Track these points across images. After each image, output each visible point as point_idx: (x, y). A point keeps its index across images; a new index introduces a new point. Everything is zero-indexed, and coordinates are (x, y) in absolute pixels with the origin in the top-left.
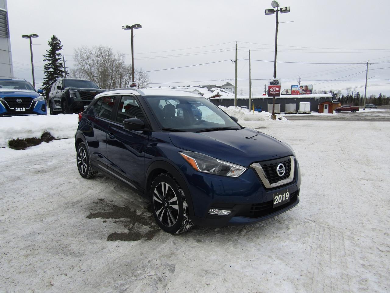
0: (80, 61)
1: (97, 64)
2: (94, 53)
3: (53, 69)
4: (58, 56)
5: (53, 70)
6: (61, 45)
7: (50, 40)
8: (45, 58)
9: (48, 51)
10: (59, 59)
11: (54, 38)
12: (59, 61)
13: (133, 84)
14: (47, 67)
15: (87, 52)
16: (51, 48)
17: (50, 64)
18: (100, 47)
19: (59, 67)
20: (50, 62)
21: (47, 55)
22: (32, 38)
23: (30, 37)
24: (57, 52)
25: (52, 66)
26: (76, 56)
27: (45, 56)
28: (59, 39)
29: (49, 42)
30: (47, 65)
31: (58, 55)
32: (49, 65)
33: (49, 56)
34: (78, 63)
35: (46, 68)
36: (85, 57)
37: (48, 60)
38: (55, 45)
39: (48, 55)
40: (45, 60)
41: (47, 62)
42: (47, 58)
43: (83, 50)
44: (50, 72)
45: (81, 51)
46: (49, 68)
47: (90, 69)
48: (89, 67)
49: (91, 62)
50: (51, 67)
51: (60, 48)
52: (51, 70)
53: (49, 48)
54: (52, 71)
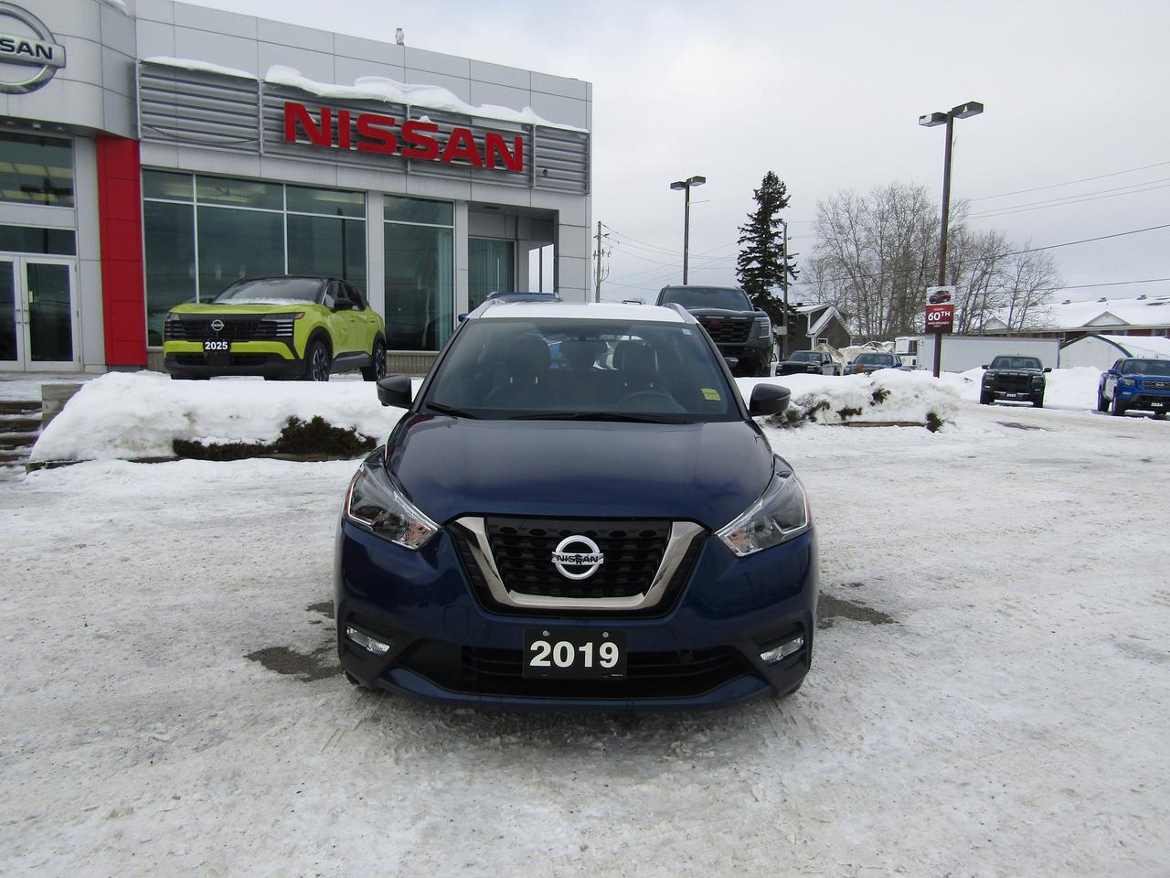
0: (830, 234)
1: (879, 241)
2: (873, 207)
3: (759, 262)
4: (775, 226)
5: (759, 266)
6: (784, 197)
7: (759, 186)
8: (744, 234)
9: (752, 216)
10: (776, 234)
11: (770, 180)
12: (777, 241)
13: (940, 293)
14: (745, 258)
15: (853, 207)
16: (760, 206)
17: (752, 250)
18: (892, 189)
19: (775, 254)
20: (754, 245)
21: (746, 228)
22: (690, 187)
23: (685, 185)
24: (774, 217)
25: (758, 255)
26: (822, 220)
27: (743, 229)
28: (781, 179)
29: (756, 191)
30: (746, 252)
31: (775, 223)
32: (750, 253)
33: (751, 228)
34: (823, 241)
35: (743, 261)
36: (844, 221)
37: (749, 239)
38: (771, 196)
39: (751, 225)
40: (743, 241)
41: (746, 245)
42: (748, 235)
43: (840, 204)
44: (753, 269)
45: (835, 206)
46: (750, 260)
47: (855, 255)
48: (852, 248)
49: (862, 235)
50: (755, 258)
51: (783, 204)
52: (755, 264)
53: (755, 207)
54: (757, 269)
